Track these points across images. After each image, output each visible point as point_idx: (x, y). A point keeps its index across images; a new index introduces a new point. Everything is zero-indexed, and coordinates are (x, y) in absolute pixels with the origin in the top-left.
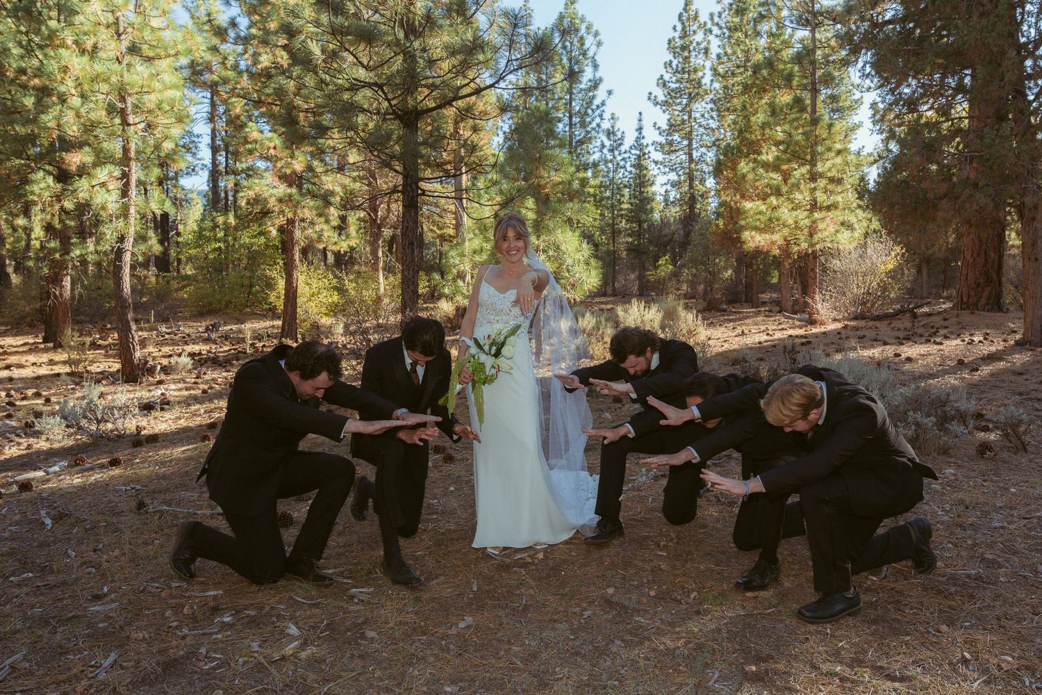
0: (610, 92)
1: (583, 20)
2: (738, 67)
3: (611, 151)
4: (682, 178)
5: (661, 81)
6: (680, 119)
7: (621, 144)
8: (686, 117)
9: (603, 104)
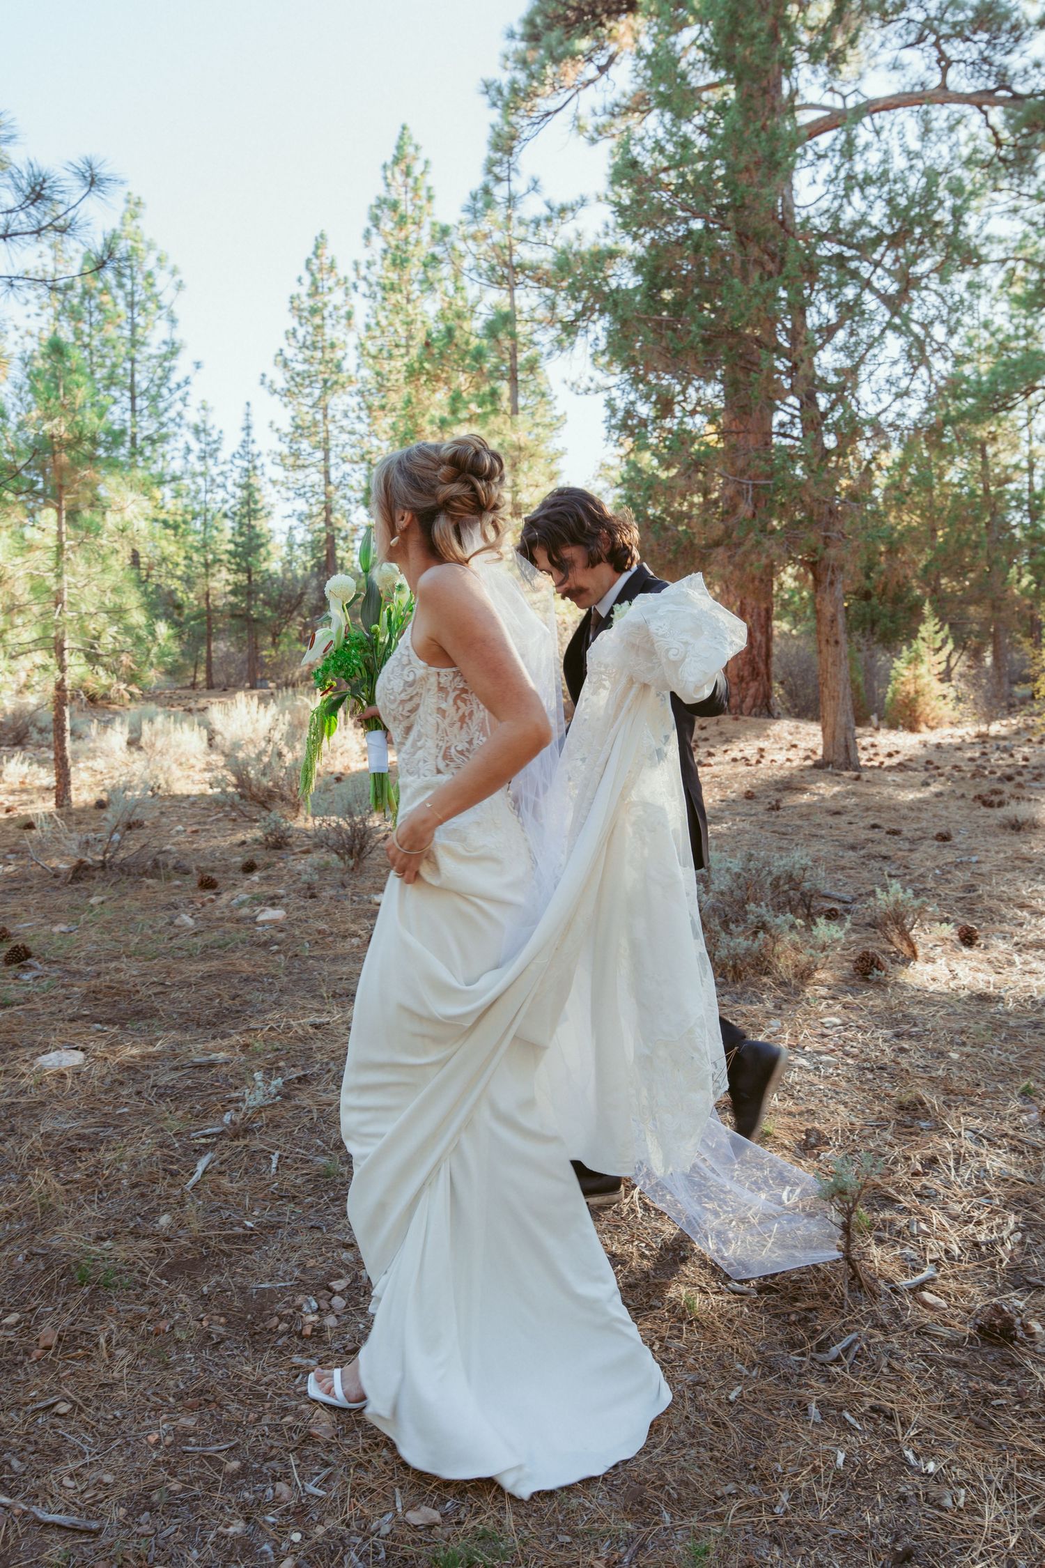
0: (198, 365)
1: (150, 246)
2: (397, 346)
3: (202, 458)
4: (315, 510)
5: (280, 358)
6: (309, 418)
7: (217, 450)
8: (319, 417)
9: (187, 382)
